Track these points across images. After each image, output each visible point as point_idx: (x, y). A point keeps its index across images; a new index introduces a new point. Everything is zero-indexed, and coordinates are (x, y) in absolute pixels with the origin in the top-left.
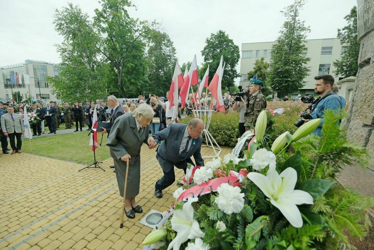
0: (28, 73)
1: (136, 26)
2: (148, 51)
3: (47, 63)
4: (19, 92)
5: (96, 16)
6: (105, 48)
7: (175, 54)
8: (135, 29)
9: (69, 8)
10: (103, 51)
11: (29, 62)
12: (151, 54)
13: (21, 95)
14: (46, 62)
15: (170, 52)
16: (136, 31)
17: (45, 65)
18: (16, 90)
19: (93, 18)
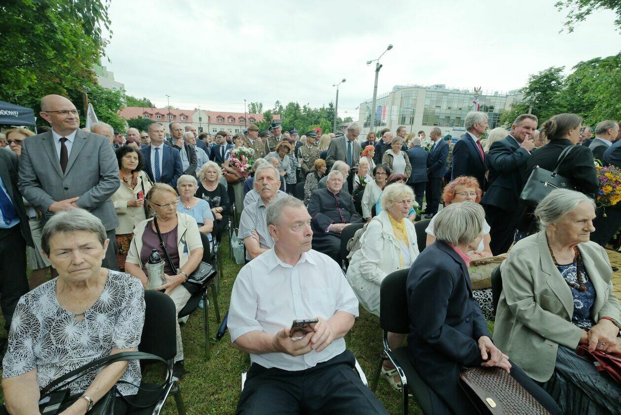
3: (419, 87)
11: (397, 89)
14: (419, 85)
17: (416, 89)
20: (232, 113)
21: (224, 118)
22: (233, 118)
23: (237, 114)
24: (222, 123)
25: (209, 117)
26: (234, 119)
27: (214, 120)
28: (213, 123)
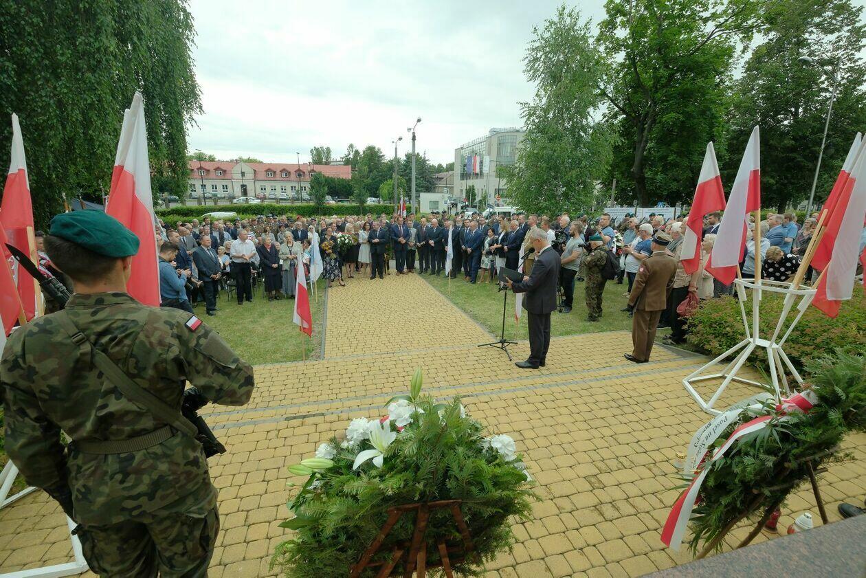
0: (489, 154)
1: (710, 6)
2: (746, 63)
3: (517, 131)
4: (473, 186)
5: (606, 17)
6: (616, 87)
7: (859, 49)
8: (706, 14)
9: (556, 20)
10: (610, 95)
11: (494, 133)
12: (757, 69)
13: (476, 191)
15: (838, 48)
16: (706, 20)
18: (470, 182)
19: (598, 24)
20: (286, 165)
21: (275, 172)
22: (287, 171)
23: (293, 165)
24: (273, 179)
25: (255, 171)
26: (289, 172)
27: (262, 175)
28: (261, 179)
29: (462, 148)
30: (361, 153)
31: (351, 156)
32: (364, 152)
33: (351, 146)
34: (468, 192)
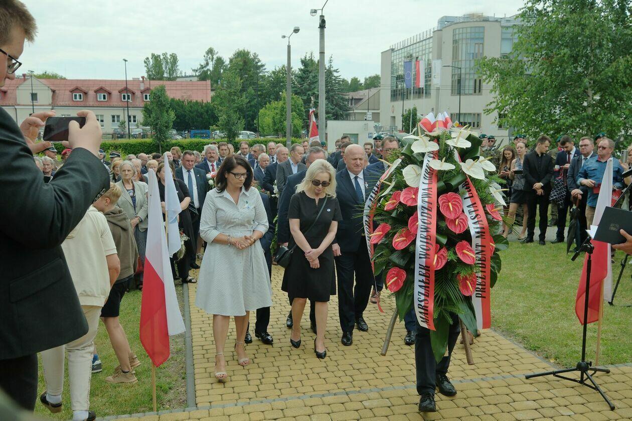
3: (486, 20)
20: (105, 81)
21: (86, 93)
22: (106, 91)
23: (117, 82)
24: (82, 104)
25: (54, 91)
26: (110, 94)
27: (64, 96)
28: (62, 103)
29: (393, 50)
30: (227, 62)
31: (210, 67)
32: (231, 61)
33: (210, 51)
34: (406, 119)
